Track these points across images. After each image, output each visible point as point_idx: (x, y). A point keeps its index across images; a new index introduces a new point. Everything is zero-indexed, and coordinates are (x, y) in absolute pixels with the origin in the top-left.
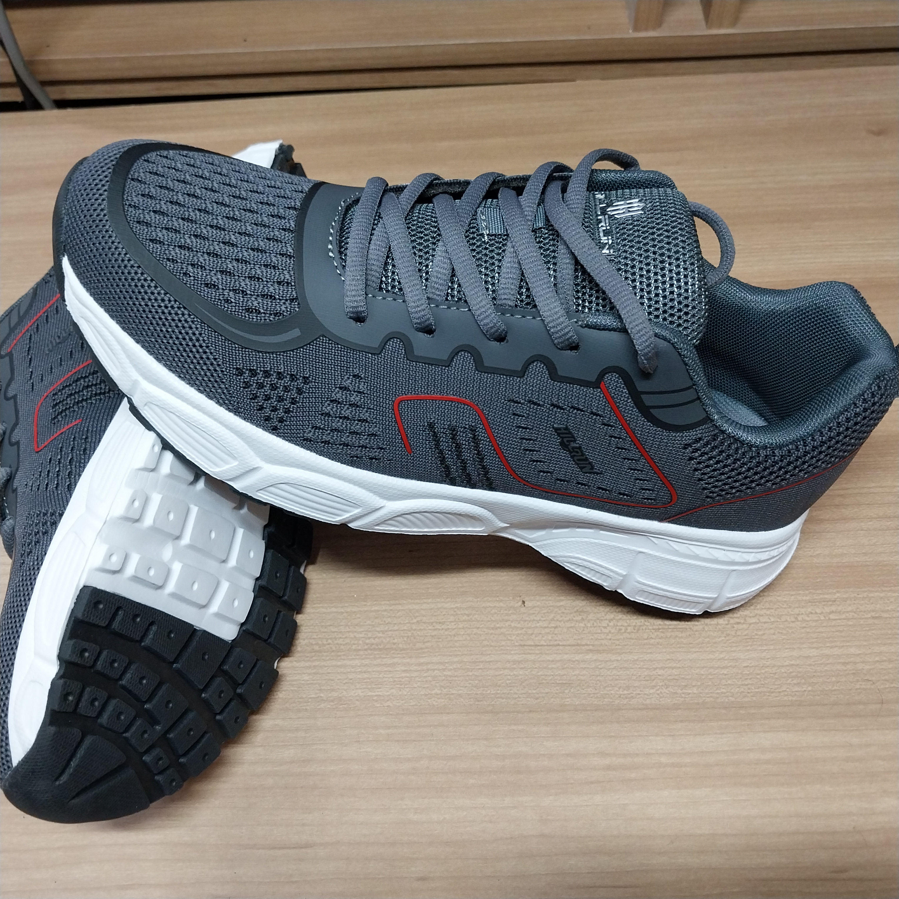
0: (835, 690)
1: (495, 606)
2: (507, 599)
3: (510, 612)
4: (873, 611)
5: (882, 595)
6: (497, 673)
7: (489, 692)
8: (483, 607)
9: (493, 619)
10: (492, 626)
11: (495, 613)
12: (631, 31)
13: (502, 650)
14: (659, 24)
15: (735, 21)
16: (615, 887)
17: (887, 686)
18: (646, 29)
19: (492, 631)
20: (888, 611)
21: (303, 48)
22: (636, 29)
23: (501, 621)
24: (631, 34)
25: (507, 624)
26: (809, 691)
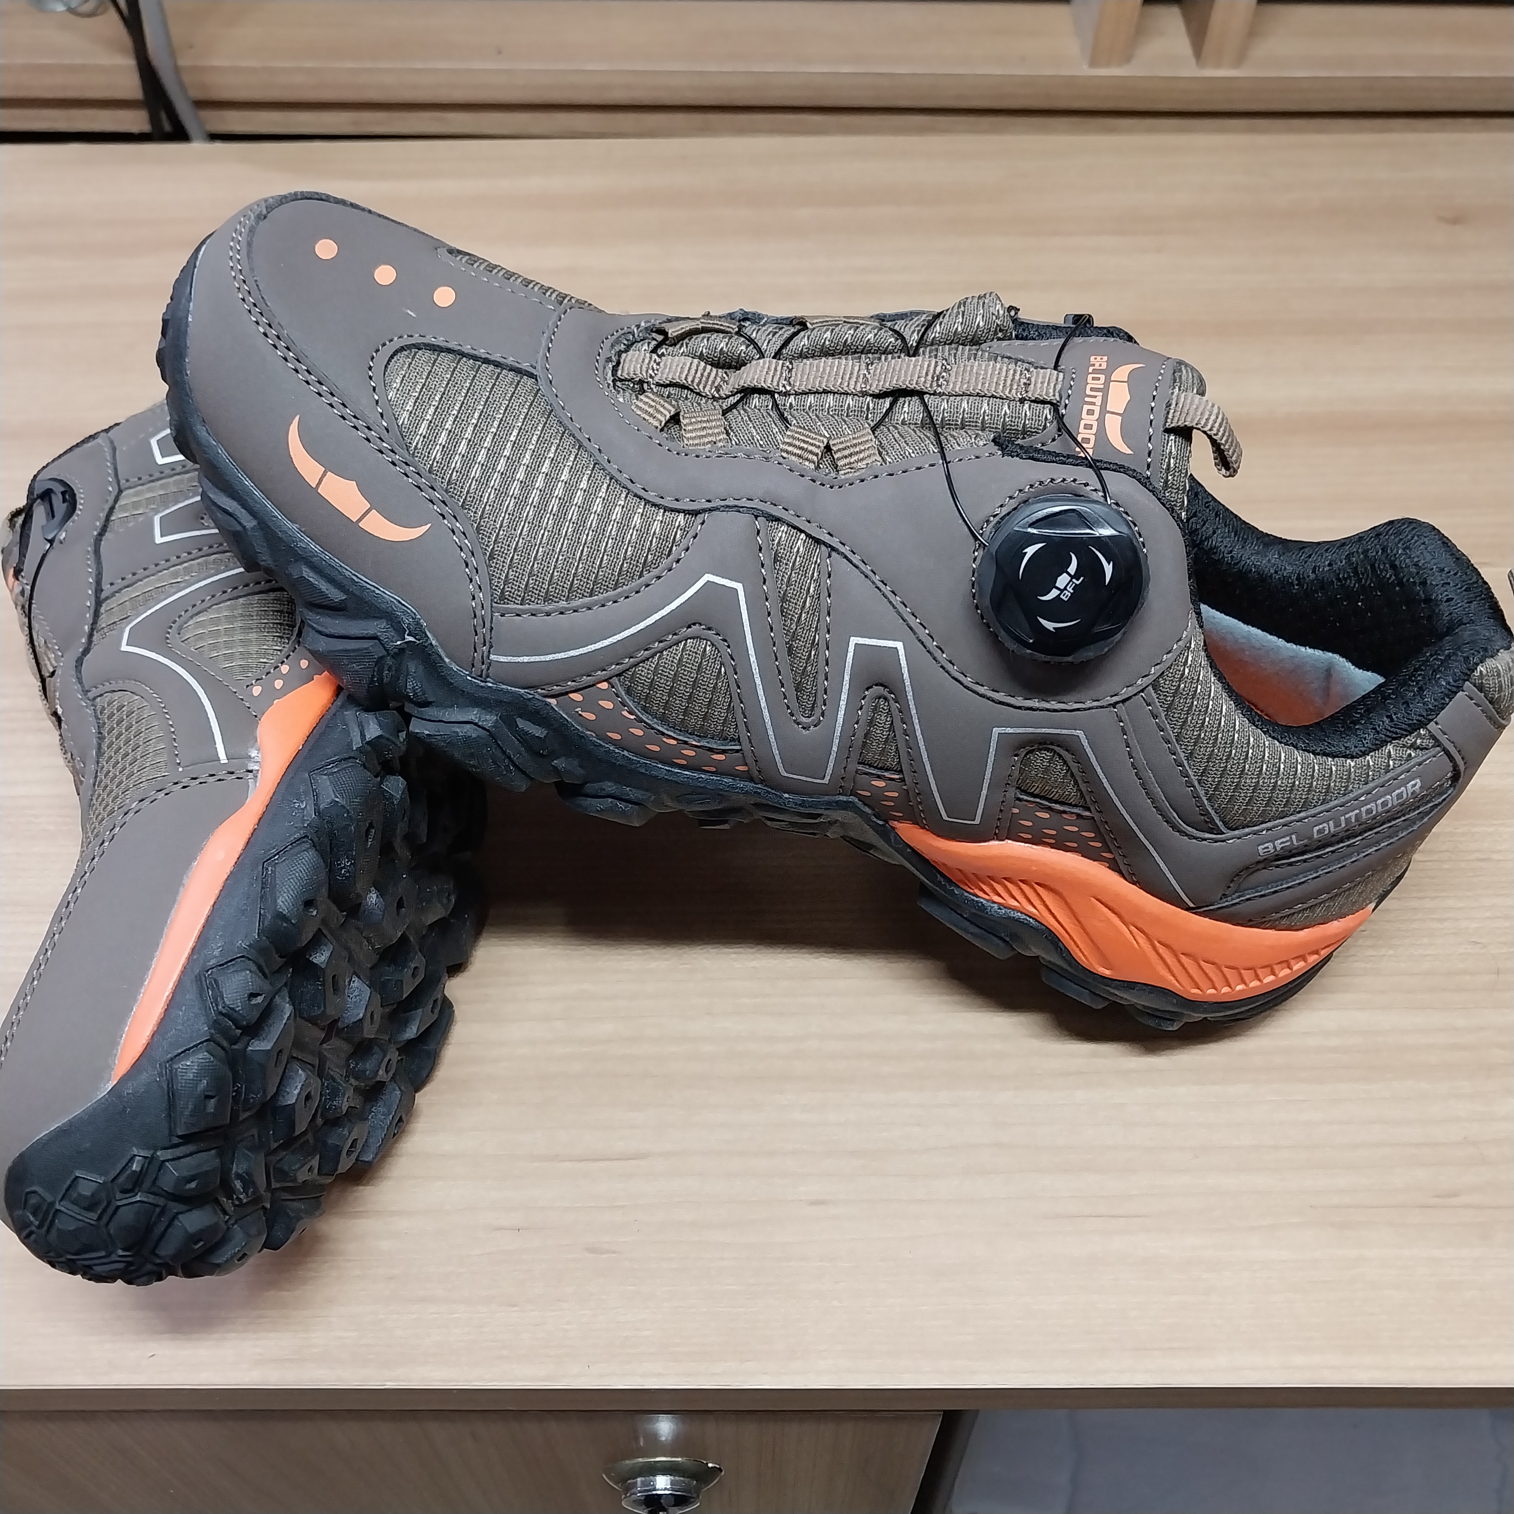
0: (1427, 955)
4: (1478, 851)
5: (1491, 830)
12: (1085, 67)
14: (1127, 58)
15: (1240, 60)
16: (1112, 1216)
17: (1504, 951)
18: (1108, 64)
20: (1499, 852)
21: (590, 67)
22: (1093, 63)
24: (1085, 70)
26: (1391, 956)
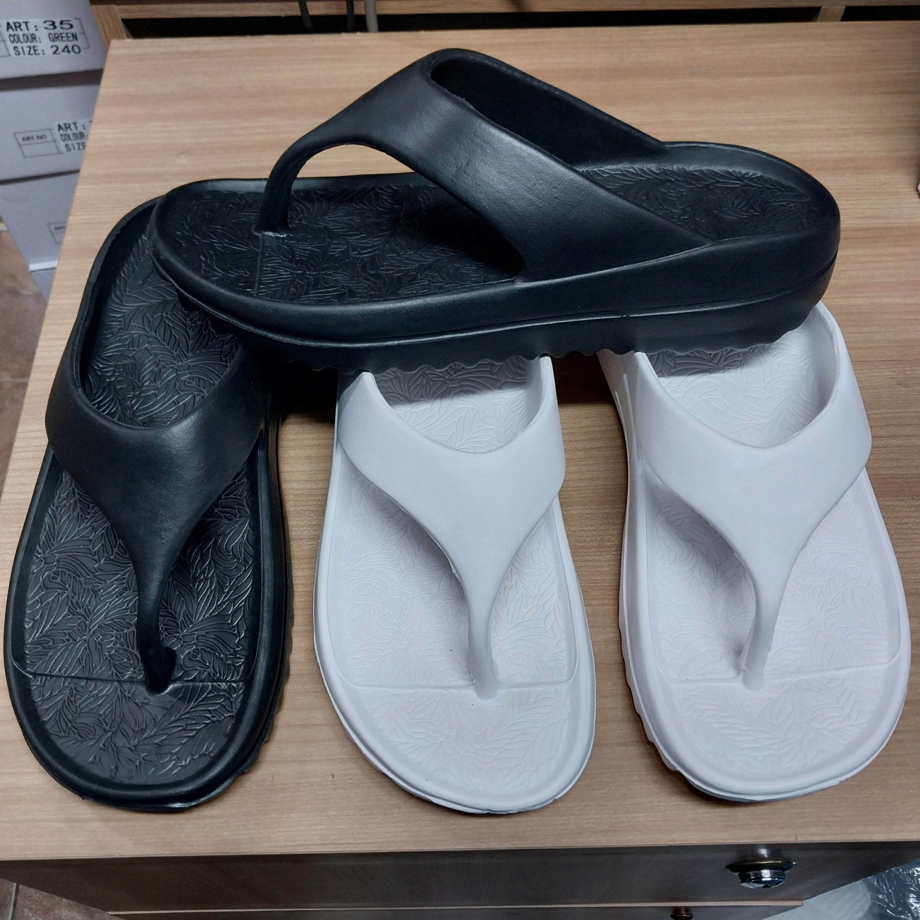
1: (897, 505)
2: (906, 498)
3: (912, 510)
6: (912, 562)
7: (909, 577)
8: (887, 506)
9: (898, 516)
10: (899, 522)
11: (899, 511)
13: (912, 542)
19: (899, 526)
23: (906, 518)
25: (912, 520)
